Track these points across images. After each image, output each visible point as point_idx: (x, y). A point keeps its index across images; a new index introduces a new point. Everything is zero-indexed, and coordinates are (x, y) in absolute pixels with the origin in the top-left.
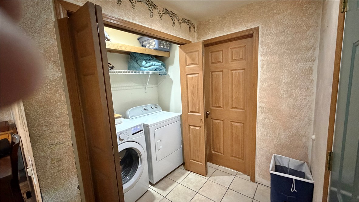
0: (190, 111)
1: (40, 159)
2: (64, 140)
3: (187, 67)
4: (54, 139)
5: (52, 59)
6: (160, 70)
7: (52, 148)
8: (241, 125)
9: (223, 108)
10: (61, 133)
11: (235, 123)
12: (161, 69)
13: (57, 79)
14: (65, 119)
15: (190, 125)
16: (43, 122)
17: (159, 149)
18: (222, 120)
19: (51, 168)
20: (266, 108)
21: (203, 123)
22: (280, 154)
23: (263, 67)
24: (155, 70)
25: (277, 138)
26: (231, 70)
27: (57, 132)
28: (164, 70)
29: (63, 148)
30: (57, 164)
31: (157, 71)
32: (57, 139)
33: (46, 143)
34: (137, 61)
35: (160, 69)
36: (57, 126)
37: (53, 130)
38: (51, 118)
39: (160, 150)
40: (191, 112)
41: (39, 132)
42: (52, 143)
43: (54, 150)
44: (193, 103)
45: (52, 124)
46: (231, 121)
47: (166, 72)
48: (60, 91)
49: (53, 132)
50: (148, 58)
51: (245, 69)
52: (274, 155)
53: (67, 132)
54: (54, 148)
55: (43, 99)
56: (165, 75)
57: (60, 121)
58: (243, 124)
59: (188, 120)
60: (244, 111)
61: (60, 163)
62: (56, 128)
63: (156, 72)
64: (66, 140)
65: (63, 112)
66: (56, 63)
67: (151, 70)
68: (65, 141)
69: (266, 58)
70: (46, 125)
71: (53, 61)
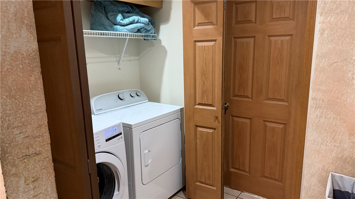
0: (197, 103)
1: (11, 177)
2: (41, 149)
3: (196, 28)
4: (28, 147)
5: (26, 22)
6: (146, 32)
7: (25, 162)
8: (281, 126)
9: (252, 98)
10: (37, 139)
11: (271, 123)
12: (149, 29)
13: (31, 54)
14: (42, 116)
15: (197, 126)
16: (14, 121)
17: (146, 165)
18: (250, 119)
19: (25, 192)
20: (323, 100)
21: (219, 123)
22: (340, 172)
23: (322, 34)
24: (139, 31)
25: (338, 147)
26: (269, 36)
27: (32, 137)
28: (154, 32)
29: (39, 161)
30: (33, 185)
31: (140, 32)
32: (32, 147)
33: (18, 154)
34: (106, 14)
35: (146, 29)
36: (32, 128)
37: (27, 134)
38: (25, 114)
39: (148, 165)
40: (199, 104)
41: (10, 137)
42: (25, 154)
43: (29, 165)
44: (204, 89)
45: (25, 124)
46: (264, 121)
47: (156, 35)
48: (36, 73)
49: (26, 137)
50: (125, 9)
51: (291, 35)
52: (332, 174)
53: (45, 136)
54: (28, 161)
55: (14, 85)
56: (154, 41)
57: (36, 121)
58: (283, 125)
59: (194, 117)
60: (288, 104)
61: (36, 184)
62: (31, 131)
63: (140, 34)
64: (44, 149)
65: (40, 105)
66: (30, 28)
67: (131, 30)
68: (42, 151)
69: (329, 18)
70: (18, 126)
71: (27, 25)
